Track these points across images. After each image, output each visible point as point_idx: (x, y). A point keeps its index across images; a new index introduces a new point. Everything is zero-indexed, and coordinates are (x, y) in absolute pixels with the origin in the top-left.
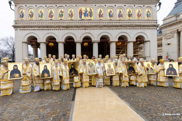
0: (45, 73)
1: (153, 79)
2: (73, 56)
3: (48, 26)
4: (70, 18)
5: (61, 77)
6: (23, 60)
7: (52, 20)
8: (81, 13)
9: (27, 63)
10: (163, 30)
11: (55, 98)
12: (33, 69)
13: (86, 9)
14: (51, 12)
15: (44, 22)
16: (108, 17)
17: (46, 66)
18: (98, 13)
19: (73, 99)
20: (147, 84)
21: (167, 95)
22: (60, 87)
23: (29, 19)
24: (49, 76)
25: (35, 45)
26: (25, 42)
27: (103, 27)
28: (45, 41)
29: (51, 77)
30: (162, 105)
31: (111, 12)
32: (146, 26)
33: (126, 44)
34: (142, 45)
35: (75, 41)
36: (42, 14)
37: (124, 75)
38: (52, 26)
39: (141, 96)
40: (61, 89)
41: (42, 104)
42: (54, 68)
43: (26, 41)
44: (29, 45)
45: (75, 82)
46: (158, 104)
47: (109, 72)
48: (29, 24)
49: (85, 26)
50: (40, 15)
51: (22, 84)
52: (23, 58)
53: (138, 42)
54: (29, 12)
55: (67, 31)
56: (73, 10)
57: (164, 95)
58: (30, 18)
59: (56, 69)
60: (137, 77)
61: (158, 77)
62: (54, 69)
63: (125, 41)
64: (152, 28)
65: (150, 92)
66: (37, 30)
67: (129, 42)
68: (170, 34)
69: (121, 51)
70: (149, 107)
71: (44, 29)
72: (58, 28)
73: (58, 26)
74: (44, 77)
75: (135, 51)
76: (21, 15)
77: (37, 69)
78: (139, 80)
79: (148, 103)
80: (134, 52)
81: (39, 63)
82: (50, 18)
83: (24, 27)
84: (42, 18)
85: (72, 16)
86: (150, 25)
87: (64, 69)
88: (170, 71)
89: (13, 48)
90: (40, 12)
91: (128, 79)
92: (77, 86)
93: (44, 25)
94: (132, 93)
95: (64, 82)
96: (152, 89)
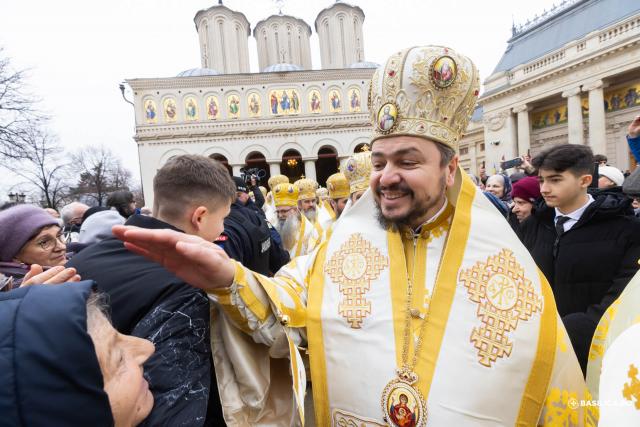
3: (208, 134)
4: (252, 115)
7: (215, 119)
8: (274, 102)
13: (284, 93)
14: (213, 104)
16: (331, 106)
18: (311, 101)
23: (167, 121)
27: (322, 129)
31: (335, 97)
35: (267, 161)
36: (194, 109)
38: (217, 133)
48: (167, 132)
49: (285, 130)
50: (190, 111)
54: (166, 107)
55: (248, 142)
56: (257, 97)
58: (168, 119)
66: (186, 142)
71: (201, 139)
72: (229, 137)
73: (229, 132)
76: (148, 113)
82: (211, 117)
83: (159, 138)
84: (193, 116)
85: (258, 109)
90: (190, 105)
93: (200, 131)
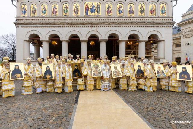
0: (48, 74)
1: (164, 83)
2: (78, 56)
3: (51, 23)
4: (75, 15)
5: (64, 79)
6: (24, 59)
7: (55, 16)
8: (87, 8)
9: (29, 63)
10: (182, 28)
11: (57, 100)
12: (36, 70)
13: (93, 4)
14: (55, 8)
15: (47, 18)
17: (48, 67)
18: (107, 9)
19: (76, 102)
20: (157, 89)
21: (176, 101)
24: (52, 77)
25: (37, 44)
26: (26, 41)
27: (112, 24)
28: (47, 39)
29: (53, 79)
30: (168, 110)
31: (120, 7)
32: (160, 23)
33: (137, 43)
34: (155, 45)
35: (80, 40)
36: (45, 10)
37: (132, 78)
38: (56, 23)
39: (148, 101)
40: (64, 92)
41: (45, 105)
42: (57, 69)
43: (27, 39)
44: (30, 43)
45: (79, 85)
46: (164, 109)
47: (115, 75)
48: (31, 21)
49: (91, 24)
50: (43, 11)
51: (24, 85)
52: (24, 57)
53: (151, 42)
55: (71, 29)
56: (78, 5)
57: (173, 100)
58: (32, 15)
59: (58, 70)
60: (146, 80)
61: (170, 81)
62: (56, 70)
63: (136, 40)
64: (167, 25)
65: (158, 96)
66: (40, 27)
67: (141, 41)
68: (190, 33)
69: (132, 51)
70: (153, 112)
71: (47, 26)
72: (62, 25)
73: (62, 23)
74: (47, 78)
75: (148, 51)
76: (23, 11)
77: (40, 70)
78: (148, 83)
79: (154, 108)
80: (147, 53)
82: (54, 15)
83: (26, 24)
84: (45, 14)
85: (78, 12)
86: (165, 22)
87: (67, 70)
88: (183, 75)
89: (13, 46)
90: (44, 8)
91: (136, 82)
92: (80, 89)
93: (47, 21)
94: (139, 98)
95: (67, 84)
96: (162, 94)
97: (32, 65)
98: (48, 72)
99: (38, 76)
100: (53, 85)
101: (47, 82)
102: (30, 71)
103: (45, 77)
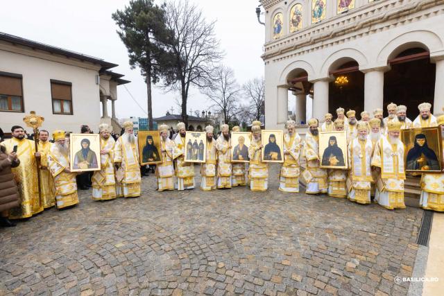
0: (332, 155)
2: (424, 107)
3: (335, 33)
5: (376, 171)
7: (346, 12)
9: (291, 132)
12: (305, 145)
15: (325, 25)
17: (333, 138)
19: (423, 241)
22: (372, 198)
23: (291, 31)
24: (341, 163)
25: (301, 90)
26: (282, 86)
29: (346, 167)
35: (431, 55)
36: (321, 7)
38: (348, 29)
42: (355, 143)
43: (284, 82)
44: (289, 91)
45: (429, 193)
50: (316, 12)
51: (284, 174)
52: (278, 119)
54: (292, 16)
58: (293, 28)
59: (360, 146)
62: (354, 146)
66: (308, 51)
71: (325, 43)
72: (366, 30)
73: (366, 23)
74: (329, 164)
76: (275, 28)
77: (313, 145)
81: (317, 130)
82: (343, 9)
83: (282, 52)
84: (319, 16)
87: (388, 149)
90: (317, 4)
95: (384, 184)
97: (297, 136)
98: (333, 150)
99: (310, 157)
100: (345, 182)
101: (330, 172)
102: (294, 147)
103: (326, 162)
